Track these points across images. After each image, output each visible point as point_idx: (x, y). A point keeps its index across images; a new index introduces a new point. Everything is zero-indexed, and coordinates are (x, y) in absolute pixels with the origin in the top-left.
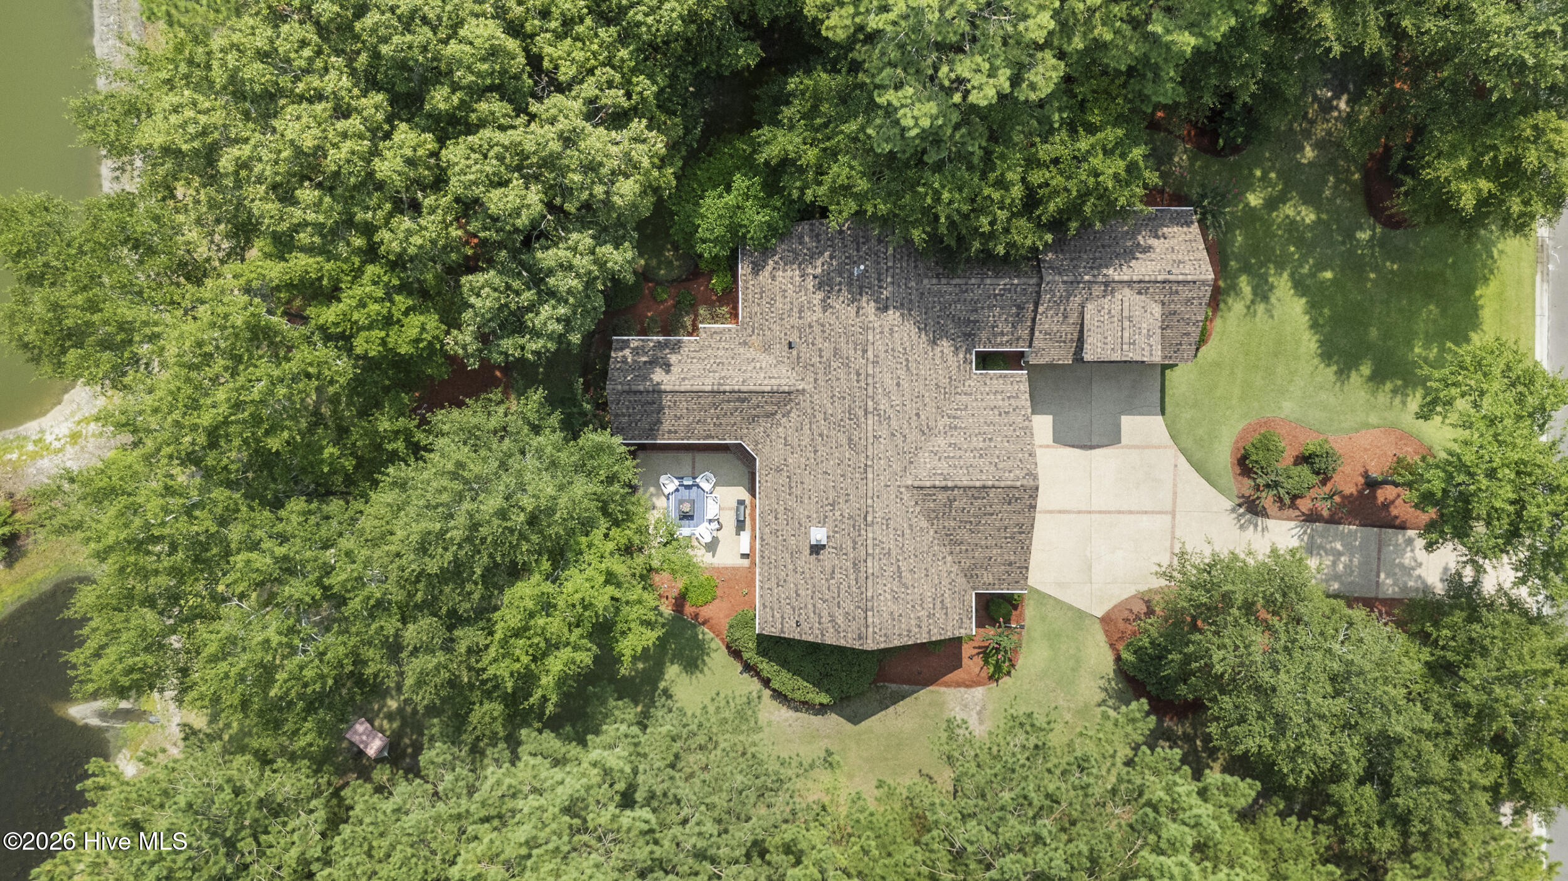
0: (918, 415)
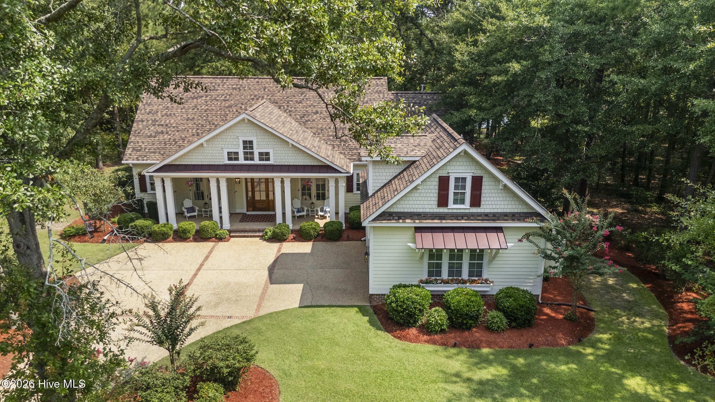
0: (317, 112)
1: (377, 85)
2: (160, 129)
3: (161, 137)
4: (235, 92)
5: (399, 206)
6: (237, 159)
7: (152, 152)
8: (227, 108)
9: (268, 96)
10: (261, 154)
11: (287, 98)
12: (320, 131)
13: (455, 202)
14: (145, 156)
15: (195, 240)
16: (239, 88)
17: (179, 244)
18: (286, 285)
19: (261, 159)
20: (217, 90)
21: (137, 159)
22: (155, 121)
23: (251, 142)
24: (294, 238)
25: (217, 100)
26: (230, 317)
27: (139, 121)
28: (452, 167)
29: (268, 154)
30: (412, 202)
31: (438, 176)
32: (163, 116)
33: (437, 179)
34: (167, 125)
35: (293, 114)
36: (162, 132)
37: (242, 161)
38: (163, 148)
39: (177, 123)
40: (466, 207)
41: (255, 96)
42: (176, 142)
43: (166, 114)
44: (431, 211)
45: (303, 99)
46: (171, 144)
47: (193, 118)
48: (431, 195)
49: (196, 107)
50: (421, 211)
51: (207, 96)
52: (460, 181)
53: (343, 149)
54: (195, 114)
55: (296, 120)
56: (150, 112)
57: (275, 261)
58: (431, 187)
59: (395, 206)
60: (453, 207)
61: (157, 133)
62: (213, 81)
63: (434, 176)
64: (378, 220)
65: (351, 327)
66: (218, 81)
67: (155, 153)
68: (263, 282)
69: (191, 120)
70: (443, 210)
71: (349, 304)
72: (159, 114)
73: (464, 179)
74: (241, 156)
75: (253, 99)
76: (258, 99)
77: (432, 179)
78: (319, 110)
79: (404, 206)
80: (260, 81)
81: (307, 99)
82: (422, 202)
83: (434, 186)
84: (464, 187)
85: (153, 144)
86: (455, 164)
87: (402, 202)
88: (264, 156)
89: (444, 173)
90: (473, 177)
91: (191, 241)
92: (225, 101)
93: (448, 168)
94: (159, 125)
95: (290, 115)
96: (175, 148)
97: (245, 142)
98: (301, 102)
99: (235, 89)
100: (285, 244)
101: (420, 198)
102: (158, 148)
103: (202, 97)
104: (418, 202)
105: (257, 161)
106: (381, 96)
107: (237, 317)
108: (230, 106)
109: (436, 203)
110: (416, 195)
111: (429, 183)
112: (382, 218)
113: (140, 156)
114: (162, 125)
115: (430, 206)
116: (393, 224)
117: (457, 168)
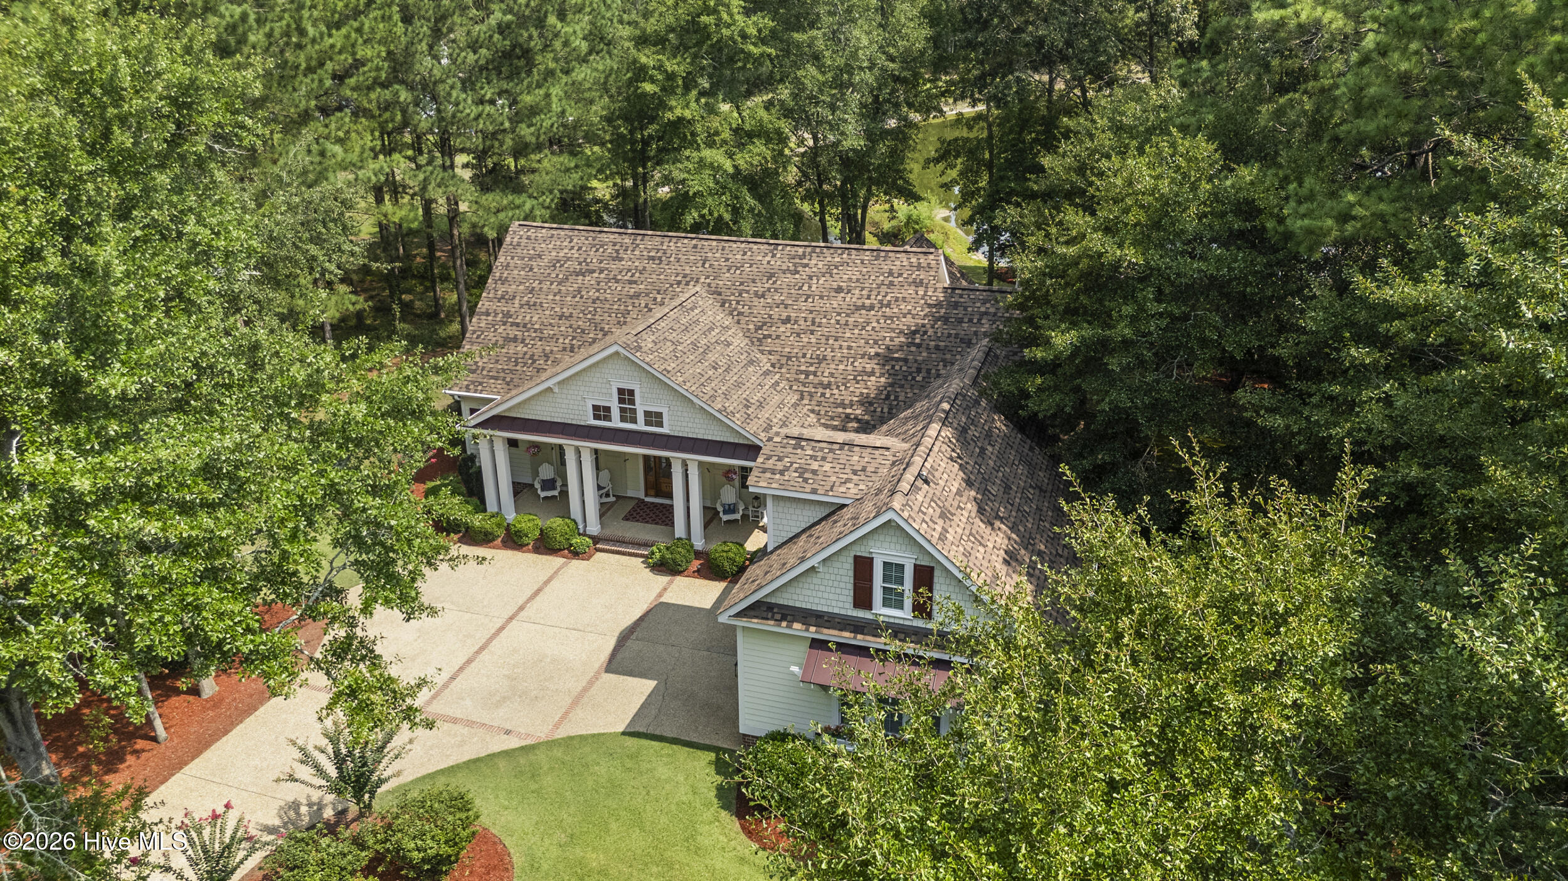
1: (919, 267)
2: (513, 332)
3: (511, 349)
4: (651, 266)
5: (785, 595)
6: (608, 418)
7: (492, 377)
8: (631, 297)
9: (707, 277)
10: (647, 414)
11: (742, 284)
12: (784, 361)
13: (886, 603)
14: (481, 384)
15: (537, 550)
16: (660, 258)
17: (509, 553)
18: (630, 679)
19: (647, 423)
20: (621, 259)
21: (468, 389)
22: (508, 315)
23: (631, 393)
24: (698, 571)
25: (617, 281)
26: (508, 732)
27: (483, 314)
28: (878, 544)
29: (659, 415)
30: (809, 593)
31: (852, 554)
32: (522, 306)
33: (851, 560)
34: (525, 326)
35: (743, 320)
36: (515, 340)
37: (616, 423)
38: (511, 371)
39: (542, 324)
40: (904, 615)
41: (685, 276)
42: (534, 361)
43: (528, 303)
44: (843, 612)
45: (769, 290)
46: (525, 364)
47: (571, 316)
48: (842, 585)
49: (579, 292)
50: (825, 609)
51: (601, 272)
52: (893, 571)
53: (819, 404)
54: (575, 307)
55: (747, 334)
56: (503, 297)
57: (641, 619)
58: (841, 572)
59: (779, 594)
60: (881, 611)
61: (509, 340)
62: (618, 239)
63: (845, 553)
64: (746, 616)
65: (683, 794)
66: (627, 240)
67: (496, 378)
68: (597, 665)
69: (567, 318)
70: (861, 614)
71: (708, 742)
72: (517, 301)
73: (901, 567)
74: (615, 413)
75: (679, 283)
76: (687, 284)
77: (842, 558)
78: (793, 315)
79: (795, 597)
80: (700, 244)
81: (776, 290)
82: (826, 595)
83: (845, 570)
84: (901, 581)
85: (497, 361)
86: (882, 538)
87: (791, 590)
88: (654, 418)
89: (862, 551)
90: (915, 566)
91: (529, 551)
92: (631, 282)
93: (871, 543)
94: (512, 324)
95: (738, 322)
96: (530, 371)
97: (621, 391)
98: (763, 296)
99: (653, 258)
100: (679, 579)
101: (822, 588)
102: (503, 370)
103: (594, 271)
104: (820, 594)
105: (641, 426)
106: (921, 293)
107: (519, 735)
108: (637, 296)
109: (851, 599)
110: (815, 581)
111: (837, 565)
112: (752, 613)
113: (473, 382)
114: (517, 325)
115: (841, 604)
116: (769, 626)
117: (886, 545)
